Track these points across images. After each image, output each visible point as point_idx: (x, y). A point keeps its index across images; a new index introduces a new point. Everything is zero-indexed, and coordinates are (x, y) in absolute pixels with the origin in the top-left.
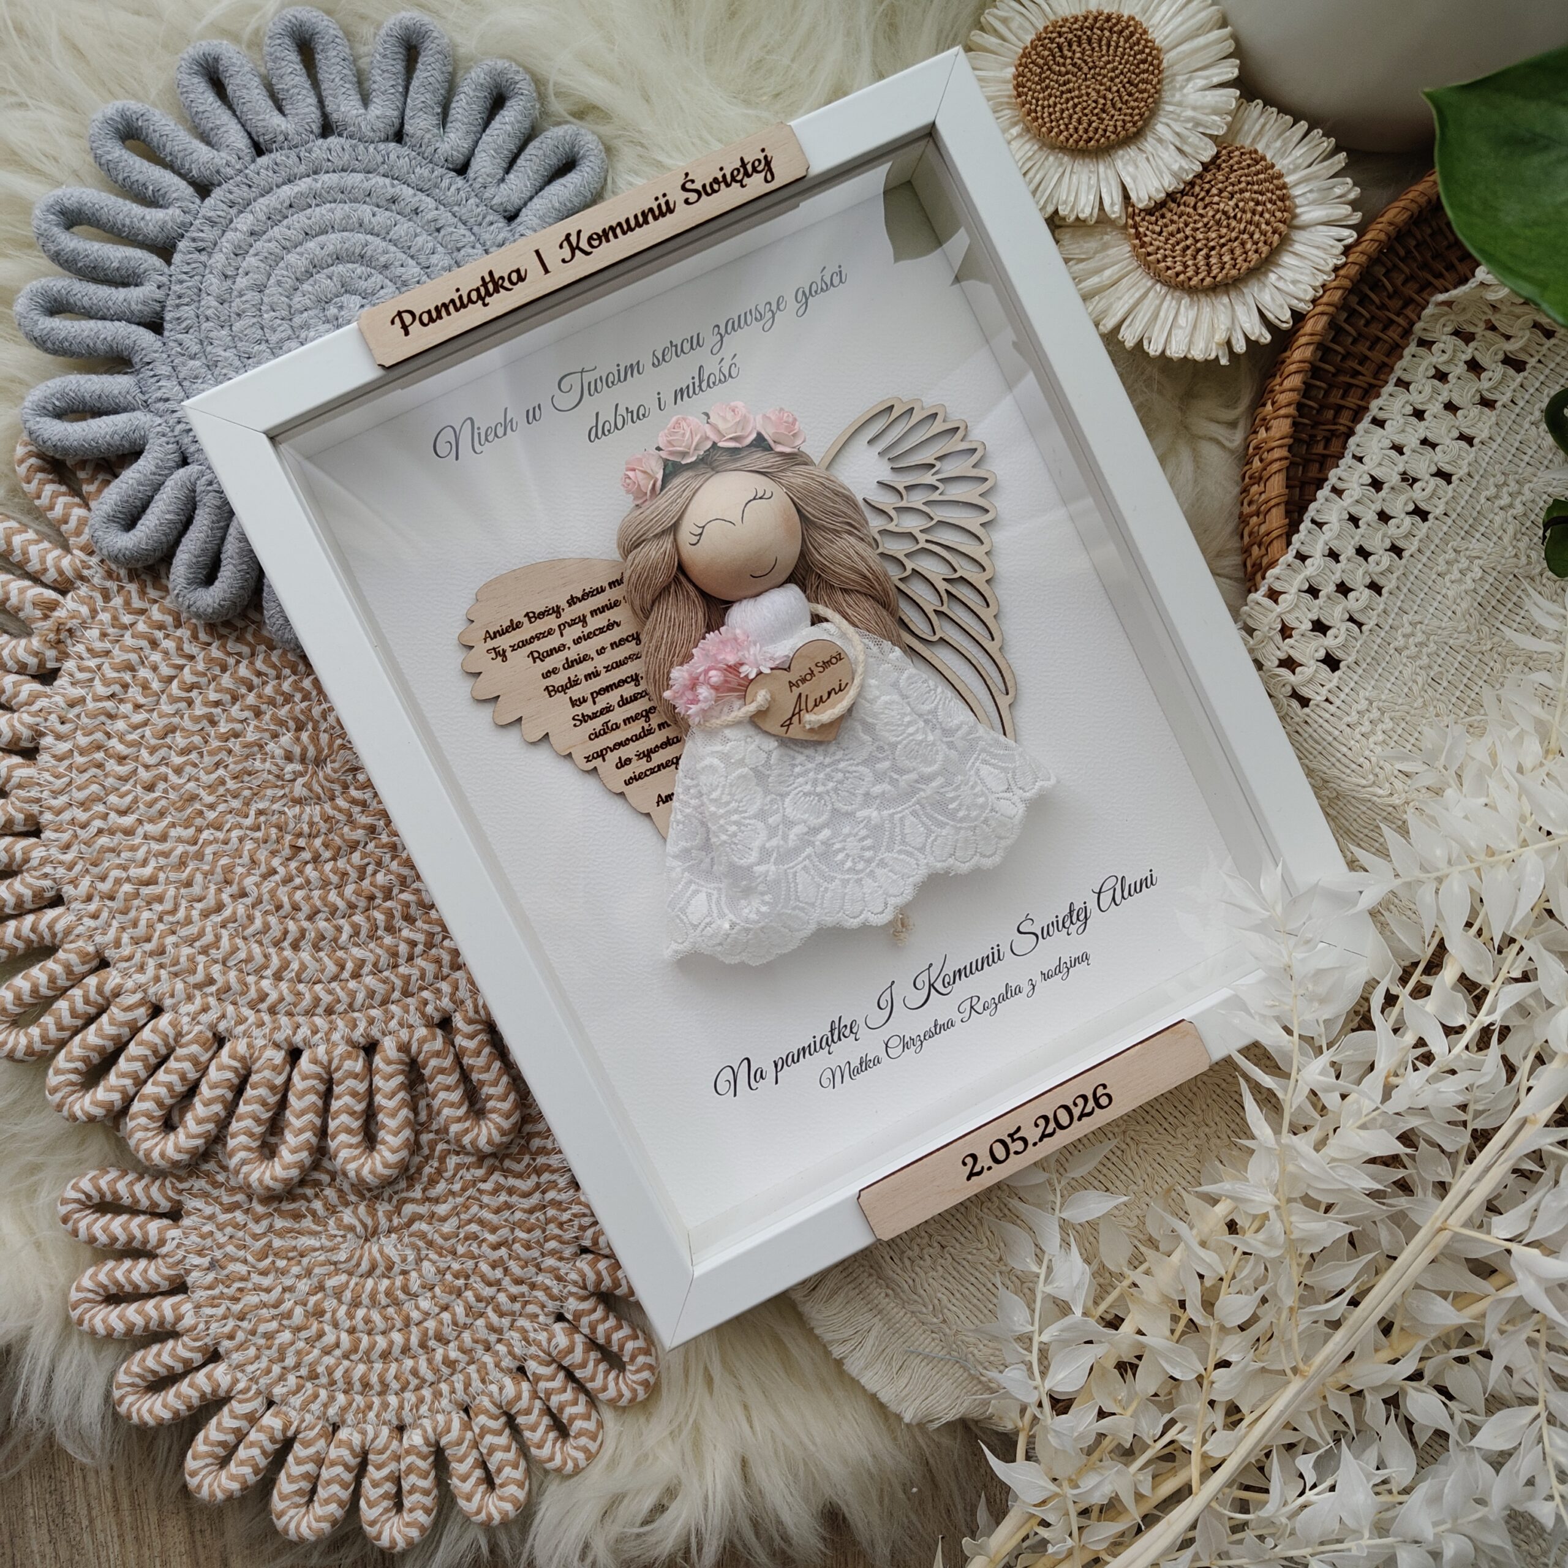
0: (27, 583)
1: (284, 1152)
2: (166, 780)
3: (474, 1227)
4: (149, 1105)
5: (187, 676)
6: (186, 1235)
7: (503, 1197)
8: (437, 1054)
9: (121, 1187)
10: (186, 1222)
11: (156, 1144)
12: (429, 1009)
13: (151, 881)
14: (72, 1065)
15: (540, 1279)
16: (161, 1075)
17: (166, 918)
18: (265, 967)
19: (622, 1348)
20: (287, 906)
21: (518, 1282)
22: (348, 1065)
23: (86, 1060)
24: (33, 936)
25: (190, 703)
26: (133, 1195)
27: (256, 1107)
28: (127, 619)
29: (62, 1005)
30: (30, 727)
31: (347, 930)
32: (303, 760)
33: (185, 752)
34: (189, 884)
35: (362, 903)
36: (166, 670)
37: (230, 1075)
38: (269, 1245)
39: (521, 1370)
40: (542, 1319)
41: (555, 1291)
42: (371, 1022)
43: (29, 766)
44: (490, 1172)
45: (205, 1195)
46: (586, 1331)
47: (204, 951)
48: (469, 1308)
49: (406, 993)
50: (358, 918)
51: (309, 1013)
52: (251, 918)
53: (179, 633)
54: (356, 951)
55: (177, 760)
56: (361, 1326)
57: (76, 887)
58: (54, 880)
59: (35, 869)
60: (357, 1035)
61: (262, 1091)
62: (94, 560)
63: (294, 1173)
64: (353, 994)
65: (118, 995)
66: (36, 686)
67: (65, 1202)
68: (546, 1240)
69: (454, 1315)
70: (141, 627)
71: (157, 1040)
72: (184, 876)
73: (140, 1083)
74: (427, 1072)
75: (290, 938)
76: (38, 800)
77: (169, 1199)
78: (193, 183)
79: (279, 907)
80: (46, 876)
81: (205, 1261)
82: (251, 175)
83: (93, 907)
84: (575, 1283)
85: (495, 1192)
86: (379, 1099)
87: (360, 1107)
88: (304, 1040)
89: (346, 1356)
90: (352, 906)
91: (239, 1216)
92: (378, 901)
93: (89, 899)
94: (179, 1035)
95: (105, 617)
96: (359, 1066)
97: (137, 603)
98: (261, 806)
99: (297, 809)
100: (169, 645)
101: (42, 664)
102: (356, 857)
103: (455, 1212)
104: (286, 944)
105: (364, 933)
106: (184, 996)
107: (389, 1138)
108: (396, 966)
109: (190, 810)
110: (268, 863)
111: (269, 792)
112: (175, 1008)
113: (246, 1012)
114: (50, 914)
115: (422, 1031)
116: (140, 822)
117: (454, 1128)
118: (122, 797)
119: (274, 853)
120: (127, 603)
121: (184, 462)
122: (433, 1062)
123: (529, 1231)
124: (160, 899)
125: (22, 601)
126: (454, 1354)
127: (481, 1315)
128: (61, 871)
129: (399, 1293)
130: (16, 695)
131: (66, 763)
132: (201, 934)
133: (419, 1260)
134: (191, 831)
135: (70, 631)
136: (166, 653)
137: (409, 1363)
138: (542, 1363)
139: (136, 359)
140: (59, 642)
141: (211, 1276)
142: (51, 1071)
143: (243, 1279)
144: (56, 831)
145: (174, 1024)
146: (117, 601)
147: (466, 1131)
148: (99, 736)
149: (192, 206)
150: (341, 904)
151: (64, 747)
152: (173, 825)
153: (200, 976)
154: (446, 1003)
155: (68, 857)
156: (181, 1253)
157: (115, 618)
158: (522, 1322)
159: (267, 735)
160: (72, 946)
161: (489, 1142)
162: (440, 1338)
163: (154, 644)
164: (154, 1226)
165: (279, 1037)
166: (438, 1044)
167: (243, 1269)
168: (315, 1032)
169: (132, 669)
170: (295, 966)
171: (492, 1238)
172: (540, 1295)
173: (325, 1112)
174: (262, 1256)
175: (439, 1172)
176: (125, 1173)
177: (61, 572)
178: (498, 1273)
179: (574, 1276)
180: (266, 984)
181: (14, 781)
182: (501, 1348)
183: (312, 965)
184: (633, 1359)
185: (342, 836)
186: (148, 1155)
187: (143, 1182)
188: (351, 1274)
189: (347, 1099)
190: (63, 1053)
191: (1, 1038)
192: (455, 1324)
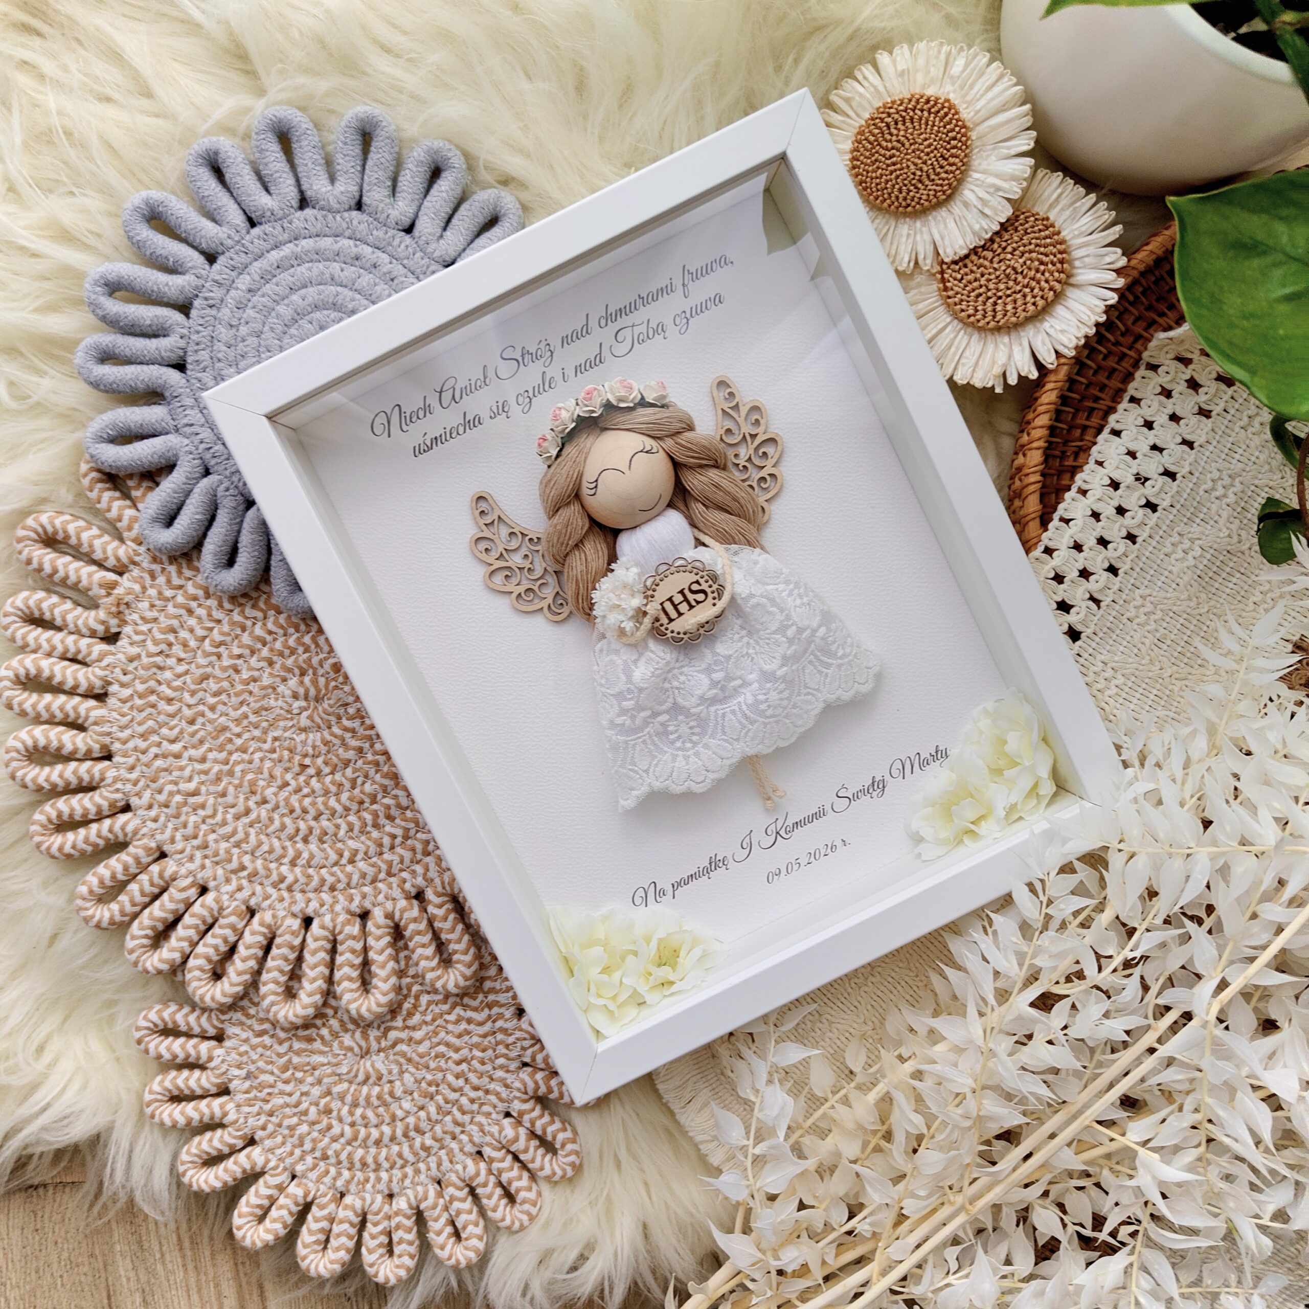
0: (94, 568)
1: (302, 995)
2: (203, 715)
3: (442, 1048)
4: (201, 962)
5: (216, 636)
6: (228, 1053)
7: (463, 1026)
8: (415, 920)
9: (179, 1018)
10: (228, 1044)
11: (208, 991)
12: (408, 886)
13: (195, 793)
14: (143, 933)
15: (492, 1086)
16: (209, 939)
17: (208, 821)
18: (284, 856)
19: (554, 1138)
20: (298, 811)
21: (476, 1089)
22: (348, 929)
23: (153, 928)
24: (110, 836)
25: (219, 656)
26: (188, 1024)
27: (280, 962)
28: (168, 593)
29: (133, 887)
30: (101, 679)
31: (344, 827)
32: (306, 698)
33: (216, 694)
34: (224, 795)
35: (355, 807)
36: (200, 632)
37: (260, 938)
38: (290, 1061)
39: (479, 1153)
40: (494, 1116)
41: (504, 1095)
42: (364, 896)
43: (101, 707)
44: (453, 1007)
45: (241, 1024)
46: (528, 1125)
47: (237, 845)
48: (439, 1108)
49: (389, 874)
50: (352, 818)
51: (317, 890)
52: (271, 820)
53: (209, 602)
54: (352, 844)
55: (212, 700)
56: (359, 1121)
57: (140, 798)
58: (124, 793)
59: (109, 786)
60: (355, 906)
61: (285, 951)
62: (142, 549)
63: (310, 1011)
64: (349, 876)
65: (175, 879)
66: (104, 647)
67: (138, 1029)
68: (497, 1057)
69: (428, 1114)
70: (180, 599)
71: (205, 913)
72: (220, 788)
73: (194, 944)
74: (407, 934)
75: (301, 834)
76: (109, 734)
77: (215, 1027)
78: (203, 253)
79: (292, 811)
80: (117, 790)
81: (243, 1073)
82: (247, 244)
83: (153, 813)
84: (519, 1090)
85: (457, 1022)
86: (372, 955)
87: (358, 961)
88: (314, 911)
89: (349, 1143)
90: (347, 809)
91: (267, 1040)
92: (366, 805)
93: (150, 807)
94: (221, 909)
95: (152, 592)
96: (355, 929)
97: (176, 581)
98: (276, 734)
99: (303, 736)
100: (201, 612)
101: (107, 630)
102: (349, 772)
103: (427, 1037)
104: (298, 839)
105: (356, 829)
106: (223, 879)
107: (380, 984)
108: (381, 854)
109: (222, 738)
110: (282, 777)
111: (282, 724)
112: (217, 888)
113: (270, 890)
114: (123, 818)
115: (403, 903)
116: (185, 748)
117: (429, 975)
118: (171, 729)
119: (287, 770)
120: (169, 581)
121: (206, 472)
122: (412, 927)
123: (484, 1051)
124: (203, 806)
125: (91, 583)
126: (429, 1142)
127: (449, 1113)
128: (129, 787)
129: (387, 1097)
130: (89, 654)
131: (129, 704)
132: (234, 832)
133: (401, 1072)
134: (224, 755)
135: (127, 604)
136: (199, 618)
137: (395, 1148)
138: (495, 1149)
139: (167, 394)
140: (120, 613)
141: (247, 1084)
142: (128, 937)
143: (271, 1086)
144: (123, 756)
145: (217, 901)
146: (161, 580)
147: (438, 977)
148: (152, 683)
149: (203, 272)
150: (339, 808)
151: (126, 692)
152: (210, 750)
153: (234, 865)
154: (420, 881)
155: (134, 776)
156: (224, 1067)
157: (160, 593)
158: (479, 1118)
159: (278, 680)
160: (139, 843)
161: (456, 986)
162: (418, 1130)
163: (190, 612)
164: (204, 1047)
165: (296, 909)
166: (415, 912)
167: (271, 1079)
168: (322, 905)
169: (174, 631)
170: (306, 855)
171: (456, 1056)
172: (492, 1098)
173: (331, 964)
174: (285, 1069)
175: (415, 1007)
176: (181, 1007)
177: (118, 559)
178: (461, 1082)
179: (517, 1084)
180: (284, 869)
181: (91, 720)
182: (464, 1138)
183: (319, 855)
184: (563, 1146)
185: (337, 756)
186: (202, 999)
187: (195, 1015)
188: (351, 1082)
189: (348, 955)
190: (136, 923)
191: (90, 912)
192: (429, 1120)
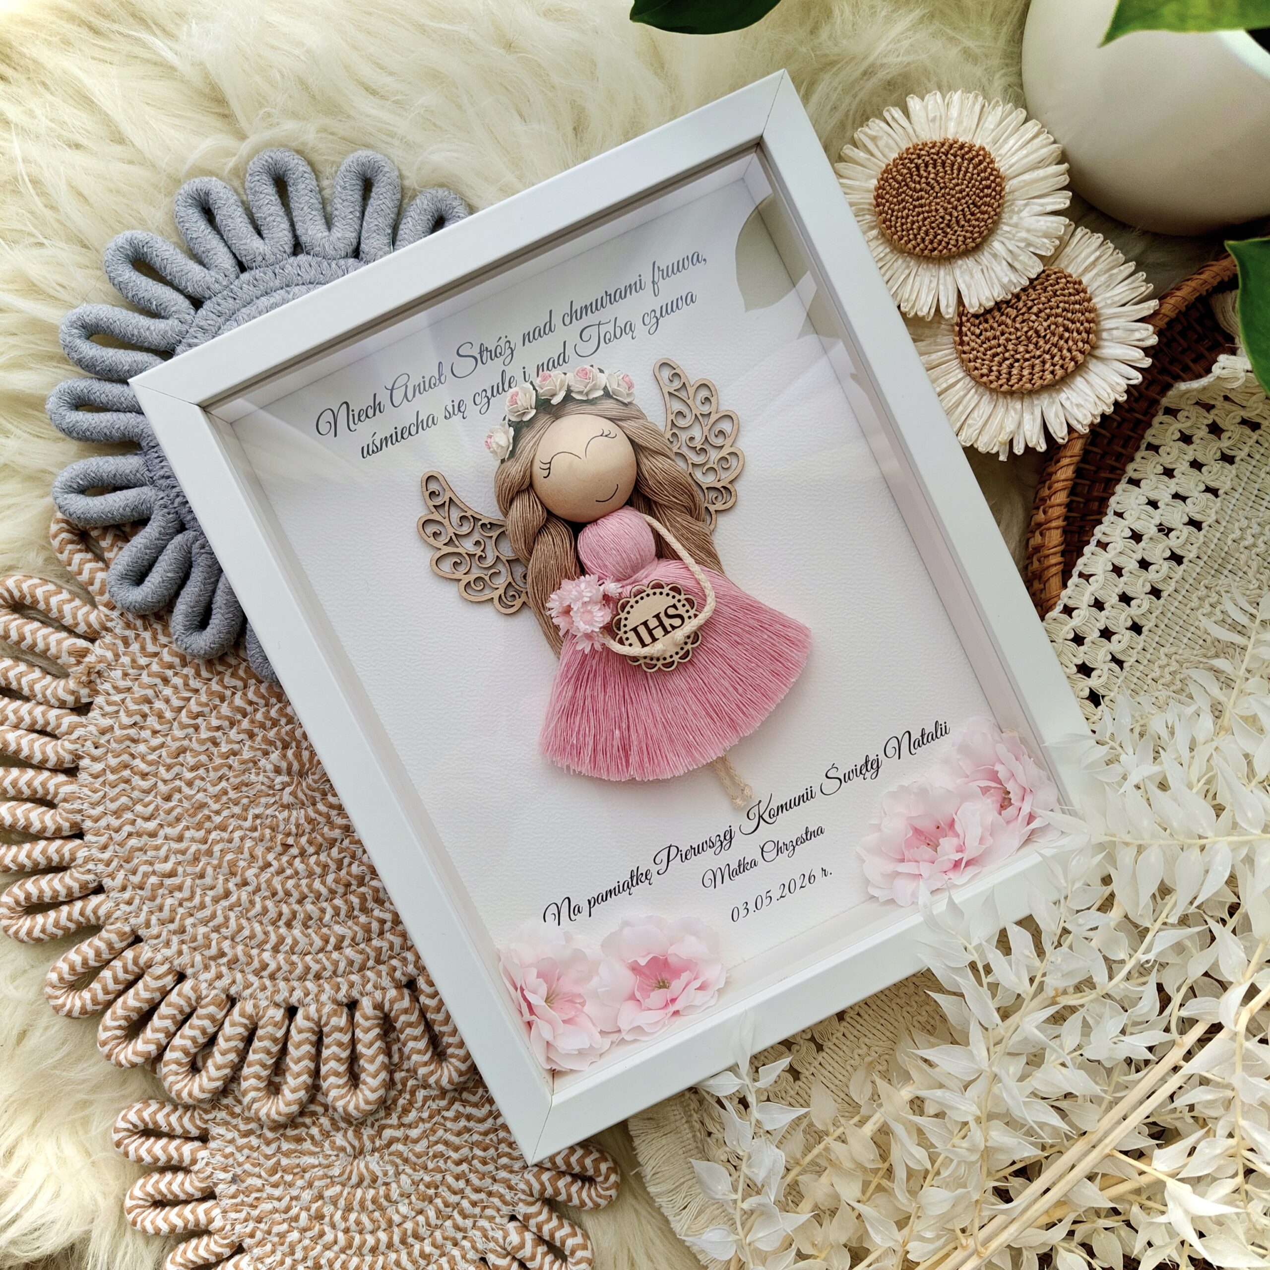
0: (64, 634)
1: (286, 1090)
2: (180, 791)
3: (440, 1147)
4: (178, 1055)
5: (194, 706)
6: (213, 1155)
7: (463, 1123)
8: (406, 1011)
9: (160, 1118)
10: (212, 1145)
11: (185, 1086)
12: (398, 974)
13: (172, 874)
14: (116, 1023)
15: (495, 1188)
16: (186, 1030)
17: (185, 904)
18: (265, 942)
19: (563, 1243)
20: (281, 894)
21: (478, 1190)
22: (334, 1021)
23: (127, 1018)
24: (81, 919)
25: (197, 728)
26: (170, 1124)
27: (262, 1056)
28: (143, 661)
29: (106, 974)
30: (71, 752)
31: (330, 912)
32: (289, 772)
33: (193, 769)
34: (202, 876)
35: (341, 890)
36: (176, 703)
37: (241, 1030)
38: (278, 1163)
39: (483, 1260)
40: (498, 1220)
41: (508, 1198)
42: (352, 985)
43: (72, 783)
44: (452, 1103)
45: (226, 1123)
46: (534, 1230)
47: (217, 929)
48: (439, 1212)
49: (378, 961)
50: (338, 902)
51: (302, 978)
52: (252, 903)
53: (186, 671)
54: (338, 929)
55: (189, 775)
56: (353, 1227)
57: (113, 879)
58: (96, 874)
59: (80, 866)
60: (341, 996)
61: (267, 1043)
62: (115, 614)
63: (295, 1108)
64: (336, 964)
65: (150, 966)
66: (75, 718)
67: (117, 1131)
68: (499, 1156)
69: (427, 1219)
70: (155, 667)
71: (182, 1002)
72: (198, 869)
73: (171, 1036)
74: (398, 1025)
75: (284, 919)
76: (80, 811)
77: (198, 1127)
78: (189, 297)
79: (274, 894)
80: (89, 871)
81: (228, 1176)
82: (236, 289)
83: (127, 895)
84: (523, 1192)
85: (456, 1119)
86: (360, 1048)
87: (345, 1054)
88: (299, 1001)
89: (343, 1251)
90: (333, 892)
91: (254, 1141)
92: (353, 887)
93: (124, 889)
94: (199, 998)
95: (125, 660)
96: (342, 1021)
97: (151, 648)
98: (257, 811)
99: (286, 813)
100: (178, 681)
101: (77, 699)
102: (335, 851)
103: (425, 1135)
104: (281, 923)
105: (343, 913)
106: (201, 966)
107: (369, 1080)
108: (370, 940)
109: (200, 816)
110: (264, 858)
111: (263, 800)
112: (195, 976)
113: (252, 978)
114: (95, 900)
115: (392, 993)
116: (161, 826)
117: (422, 1071)
118: (146, 806)
119: (269, 849)
120: (143, 648)
121: (182, 528)
122: (403, 1018)
123: (485, 1150)
124: (180, 888)
125: (59, 651)
126: (428, 1249)
127: (450, 1217)
128: (101, 867)
129: (382, 1200)
130: (59, 726)
131: (101, 780)
132: (214, 916)
133: (398, 1174)
134: (202, 833)
135: (98, 673)
136: (175, 688)
137: (393, 1256)
138: (499, 1255)
139: (144, 444)
140: (90, 682)
141: (234, 1188)
142: (101, 1028)
143: (259, 1190)
144: (95, 835)
145: (195, 989)
146: (135, 647)
147: (432, 1073)
148: (125, 757)
149: (188, 317)
150: (324, 891)
151: (98, 767)
152: (188, 828)
153: (213, 951)
154: (411, 969)
155: (106, 856)
156: (209, 1170)
157: (134, 661)
158: (483, 1223)
159: (259, 753)
160: (113, 927)
161: (450, 1081)
162: (416, 1236)
163: (166, 681)
164: (187, 1149)
165: (279, 998)
166: (406, 1003)
167: (258, 1182)
168: (307, 994)
169: (149, 702)
170: (289, 941)
171: (455, 1156)
172: (496, 1201)
173: (317, 1057)
174: (273, 1171)
175: (411, 1103)
176: (163, 1106)
177: (89, 625)
178: (461, 1184)
179: (522, 1186)
180: (266, 956)
181: (60, 796)
182: (466, 1244)
183: (303, 941)
184: (573, 1253)
185: (322, 835)
186: (179, 1095)
187: (178, 1113)
188: (344, 1185)
189: (334, 1049)
190: (109, 1013)
191: (60, 1001)
192: (428, 1224)
